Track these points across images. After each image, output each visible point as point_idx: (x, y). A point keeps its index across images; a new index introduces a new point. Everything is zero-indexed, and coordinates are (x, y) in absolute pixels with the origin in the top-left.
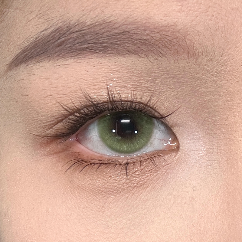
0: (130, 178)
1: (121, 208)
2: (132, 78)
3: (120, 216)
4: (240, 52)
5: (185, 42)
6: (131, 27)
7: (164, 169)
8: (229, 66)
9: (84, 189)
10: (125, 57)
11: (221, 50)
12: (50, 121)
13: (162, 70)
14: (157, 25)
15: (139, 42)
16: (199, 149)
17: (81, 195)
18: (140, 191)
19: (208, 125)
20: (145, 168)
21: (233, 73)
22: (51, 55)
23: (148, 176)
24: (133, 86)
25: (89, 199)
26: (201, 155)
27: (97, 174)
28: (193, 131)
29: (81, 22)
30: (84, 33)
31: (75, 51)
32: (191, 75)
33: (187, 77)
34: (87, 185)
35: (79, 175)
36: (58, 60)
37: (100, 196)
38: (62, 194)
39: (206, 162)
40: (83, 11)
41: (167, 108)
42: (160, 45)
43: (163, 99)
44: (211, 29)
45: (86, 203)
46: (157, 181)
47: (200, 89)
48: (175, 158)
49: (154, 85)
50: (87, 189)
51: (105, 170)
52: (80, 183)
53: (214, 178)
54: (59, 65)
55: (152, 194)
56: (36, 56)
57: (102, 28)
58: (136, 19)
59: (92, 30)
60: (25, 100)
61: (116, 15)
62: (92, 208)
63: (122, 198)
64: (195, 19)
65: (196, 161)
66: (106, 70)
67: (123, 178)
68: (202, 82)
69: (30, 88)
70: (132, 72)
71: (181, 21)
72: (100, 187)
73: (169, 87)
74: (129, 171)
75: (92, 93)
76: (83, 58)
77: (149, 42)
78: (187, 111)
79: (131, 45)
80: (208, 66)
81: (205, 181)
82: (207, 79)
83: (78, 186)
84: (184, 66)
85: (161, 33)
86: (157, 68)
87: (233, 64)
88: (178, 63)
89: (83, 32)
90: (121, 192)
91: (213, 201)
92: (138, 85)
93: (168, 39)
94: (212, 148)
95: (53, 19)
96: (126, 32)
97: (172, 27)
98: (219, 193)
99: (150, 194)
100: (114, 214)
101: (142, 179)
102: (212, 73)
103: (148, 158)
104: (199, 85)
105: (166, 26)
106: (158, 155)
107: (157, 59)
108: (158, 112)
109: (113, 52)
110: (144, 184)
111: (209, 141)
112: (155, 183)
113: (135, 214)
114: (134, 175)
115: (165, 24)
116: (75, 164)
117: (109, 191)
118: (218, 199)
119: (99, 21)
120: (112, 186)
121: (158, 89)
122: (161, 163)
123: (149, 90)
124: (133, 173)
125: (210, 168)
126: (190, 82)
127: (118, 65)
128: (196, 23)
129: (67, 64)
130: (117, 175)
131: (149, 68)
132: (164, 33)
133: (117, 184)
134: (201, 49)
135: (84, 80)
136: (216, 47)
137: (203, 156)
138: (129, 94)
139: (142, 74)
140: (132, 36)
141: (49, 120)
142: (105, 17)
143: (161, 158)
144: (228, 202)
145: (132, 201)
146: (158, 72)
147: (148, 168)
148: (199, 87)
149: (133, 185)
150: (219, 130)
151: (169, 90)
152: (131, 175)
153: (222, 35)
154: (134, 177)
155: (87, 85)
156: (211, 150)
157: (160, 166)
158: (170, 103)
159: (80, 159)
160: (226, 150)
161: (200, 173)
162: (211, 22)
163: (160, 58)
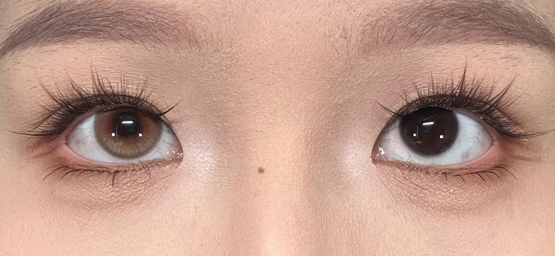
3: (106, 237)
7: (162, 182)
9: (66, 201)
10: (118, 43)
11: (230, 40)
12: (36, 119)
17: (62, 209)
18: (131, 207)
20: (138, 178)
23: (142, 189)
25: (71, 214)
27: (82, 183)
32: (195, 68)
33: (191, 71)
36: (44, 45)
37: (84, 211)
44: (217, 13)
46: (152, 196)
47: (207, 86)
48: (176, 170)
50: (69, 202)
53: (221, 197)
54: (46, 51)
55: (146, 212)
60: (10, 94)
62: (74, 225)
63: (109, 215)
70: (127, 61)
72: (84, 200)
75: (81, 85)
76: (72, 43)
77: (144, 25)
82: (215, 74)
83: (60, 197)
84: (186, 56)
85: (157, 14)
86: (155, 57)
87: (245, 57)
88: (178, 53)
90: (108, 207)
94: (223, 160)
99: (143, 212)
101: (134, 192)
103: (143, 167)
106: (157, 164)
107: (154, 47)
110: (136, 199)
112: (150, 199)
114: (124, 187)
117: (95, 205)
120: (98, 199)
126: (195, 77)
127: (111, 52)
128: (199, 6)
131: (146, 57)
136: (224, 35)
143: (159, 168)
145: (120, 219)
146: (156, 63)
147: (143, 179)
149: (122, 199)
150: (231, 139)
159: (65, 165)
162: (218, 5)
163: (158, 45)
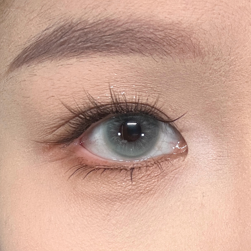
0: (136, 184)
1: (127, 216)
2: (137, 78)
3: (126, 224)
4: (248, 51)
5: (190, 41)
6: (135, 25)
7: (172, 174)
8: (237, 66)
9: (89, 196)
11: (229, 49)
12: (53, 124)
13: (167, 69)
14: (161, 23)
15: (143, 41)
16: (208, 152)
17: (85, 203)
18: (146, 197)
19: (217, 127)
20: (151, 172)
21: (242, 72)
22: (53, 55)
23: (155, 182)
24: (139, 87)
25: (93, 207)
26: (211, 158)
27: (102, 180)
28: (202, 134)
29: (84, 20)
30: (87, 32)
31: (77, 50)
32: (197, 74)
33: (194, 77)
34: (91, 192)
35: (83, 181)
36: (60, 60)
37: (105, 204)
38: (65, 202)
39: (216, 166)
40: (85, 9)
41: (174, 110)
42: (165, 44)
43: (170, 100)
44: (217, 27)
45: (90, 211)
46: (165, 187)
47: (208, 89)
48: (183, 163)
49: (160, 85)
50: (92, 196)
51: (110, 175)
52: (84, 189)
53: (224, 183)
54: (62, 64)
55: (160, 200)
56: (38, 57)
57: (104, 26)
58: (139, 17)
59: (95, 28)
60: (27, 102)
61: (119, 13)
62: (97, 216)
63: (128, 205)
64: (201, 17)
65: (205, 165)
66: (110, 69)
67: (129, 184)
68: (209, 82)
69: (32, 89)
70: (137, 71)
71: (187, 19)
72: (105, 194)
73: (175, 87)
74: (135, 177)
75: (96, 94)
76: (86, 57)
77: (153, 40)
78: (196, 112)
79: (135, 44)
80: (216, 66)
81: (215, 186)
82: (215, 79)
83: (82, 193)
84: (190, 65)
85: (165, 31)
86: (162, 67)
87: (242, 64)
88: (183, 63)
89: (86, 30)
90: (127, 198)
91: (224, 208)
92: (143, 86)
93: (173, 37)
94: (222, 151)
95: (54, 18)
96: (130, 30)
97: (177, 25)
98: (230, 199)
99: (158, 200)
100: (120, 222)
101: (149, 185)
102: (220, 73)
103: (155, 163)
104: (207, 85)
105: (170, 24)
106: (166, 159)
107: (162, 58)
108: (165, 114)
109: (117, 50)
110: (151, 190)
111: (218, 144)
112: (163, 189)
113: (142, 222)
114: (140, 181)
115: (169, 22)
116: (79, 170)
117: (115, 198)
118: (228, 206)
119: (101, 19)
120: (118, 193)
121: (164, 90)
122: (168, 168)
123: (155, 91)
124: (139, 179)
125: (220, 172)
126: (197, 82)
127: (122, 64)
128: (202, 22)
129: (69, 64)
130: (123, 181)
131: (154, 67)
132: (169, 31)
133: (123, 191)
134: (207, 47)
135: (87, 80)
136: (223, 46)
137: (213, 160)
138: (134, 95)
139: (146, 74)
140: (136, 34)
141: (51, 122)
142: (108, 15)
143: (168, 163)
144: (239, 208)
145: (139, 208)
146: (163, 72)
147: (155, 173)
148: (207, 87)
149: (139, 191)
150: (229, 132)
151: (176, 91)
152: (137, 181)
153: (229, 34)
154: (141, 183)
155: (90, 85)
156: (222, 153)
157: (168, 171)
158: (177, 104)
159: (84, 165)
160: (237, 154)
161: (210, 178)
162: (218, 20)
163: (165, 57)
